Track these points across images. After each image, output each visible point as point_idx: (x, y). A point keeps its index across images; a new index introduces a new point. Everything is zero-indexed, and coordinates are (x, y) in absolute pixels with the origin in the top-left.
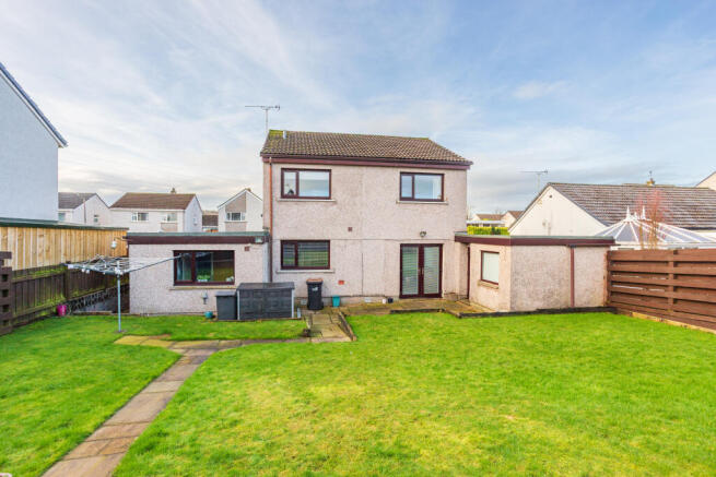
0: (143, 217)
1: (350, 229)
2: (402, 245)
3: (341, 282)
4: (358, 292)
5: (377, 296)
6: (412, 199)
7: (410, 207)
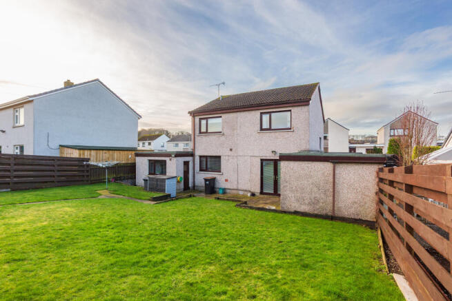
0: (177, 145)
1: (231, 150)
2: (262, 160)
3: (226, 180)
4: (235, 187)
5: (246, 191)
6: (270, 129)
7: (267, 135)
